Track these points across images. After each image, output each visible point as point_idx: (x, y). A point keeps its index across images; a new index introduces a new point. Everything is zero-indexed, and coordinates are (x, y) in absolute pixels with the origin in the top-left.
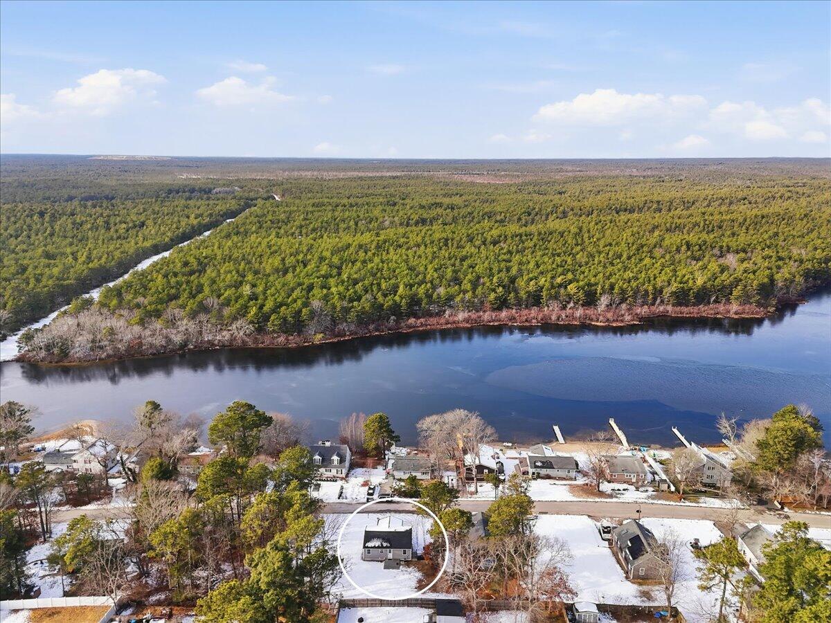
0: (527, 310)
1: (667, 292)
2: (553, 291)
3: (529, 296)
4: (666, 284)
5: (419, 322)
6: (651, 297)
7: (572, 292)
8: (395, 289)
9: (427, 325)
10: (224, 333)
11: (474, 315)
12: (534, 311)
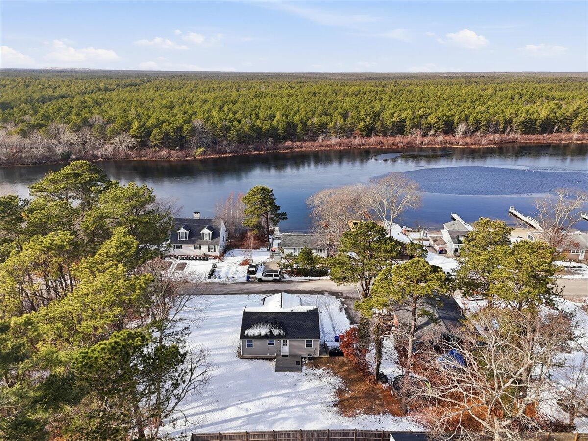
0: (392, 138)
1: (516, 122)
2: (415, 121)
3: (394, 125)
4: (514, 115)
5: (295, 144)
6: (502, 126)
7: (432, 122)
8: (272, 117)
9: (302, 147)
10: (108, 146)
11: (345, 140)
12: (399, 138)
